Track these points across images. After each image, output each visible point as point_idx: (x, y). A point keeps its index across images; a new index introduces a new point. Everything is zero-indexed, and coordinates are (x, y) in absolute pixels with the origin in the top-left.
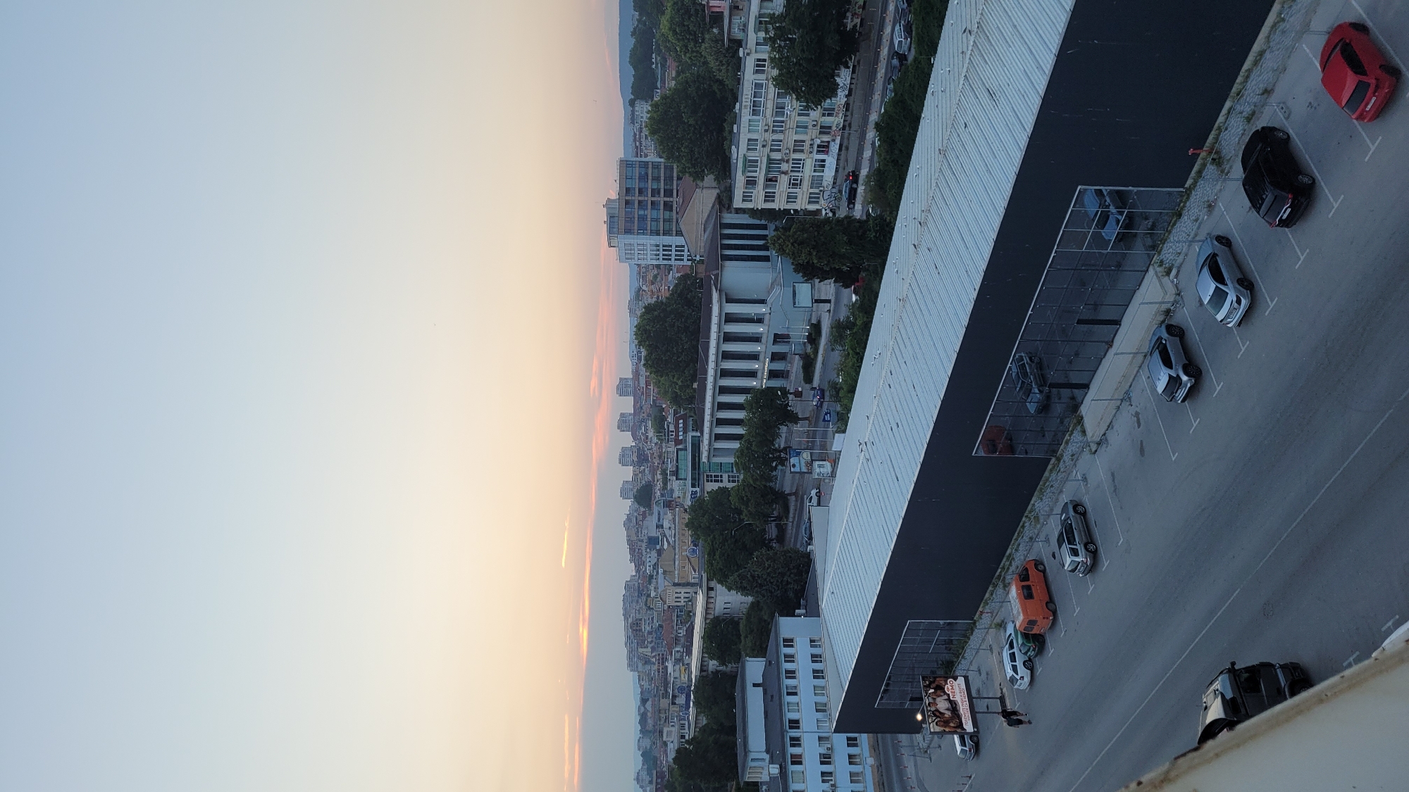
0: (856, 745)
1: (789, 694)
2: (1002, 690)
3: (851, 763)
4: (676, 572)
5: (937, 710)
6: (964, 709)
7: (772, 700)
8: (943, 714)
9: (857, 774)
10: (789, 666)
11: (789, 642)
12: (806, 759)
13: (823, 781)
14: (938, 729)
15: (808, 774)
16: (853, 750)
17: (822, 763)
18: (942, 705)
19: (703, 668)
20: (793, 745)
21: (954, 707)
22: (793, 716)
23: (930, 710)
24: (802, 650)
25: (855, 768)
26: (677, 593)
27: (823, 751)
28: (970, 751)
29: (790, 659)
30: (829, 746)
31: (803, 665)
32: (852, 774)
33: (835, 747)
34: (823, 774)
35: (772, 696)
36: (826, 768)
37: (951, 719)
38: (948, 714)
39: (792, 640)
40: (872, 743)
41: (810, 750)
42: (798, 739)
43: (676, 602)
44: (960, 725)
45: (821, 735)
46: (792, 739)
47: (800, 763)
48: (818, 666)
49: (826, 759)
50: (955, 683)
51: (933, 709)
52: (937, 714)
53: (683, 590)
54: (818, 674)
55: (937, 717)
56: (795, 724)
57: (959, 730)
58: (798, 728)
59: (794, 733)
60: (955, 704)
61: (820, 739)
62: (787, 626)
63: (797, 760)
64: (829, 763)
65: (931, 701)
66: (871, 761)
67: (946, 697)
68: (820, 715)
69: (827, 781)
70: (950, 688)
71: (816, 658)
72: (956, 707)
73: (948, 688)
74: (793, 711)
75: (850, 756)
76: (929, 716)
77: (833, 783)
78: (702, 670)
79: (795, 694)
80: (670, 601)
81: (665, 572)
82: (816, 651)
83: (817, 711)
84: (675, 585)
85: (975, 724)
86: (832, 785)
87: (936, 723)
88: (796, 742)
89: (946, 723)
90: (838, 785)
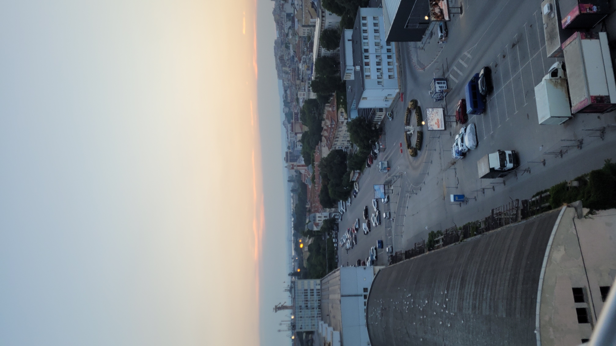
0: (391, 58)
1: (364, 39)
2: (461, 4)
3: (388, 65)
4: (304, 20)
5: (435, 12)
6: (446, 12)
7: (357, 43)
8: (437, 14)
9: (391, 69)
10: (364, 28)
11: (364, 18)
12: (371, 64)
13: (377, 72)
14: (435, 19)
15: (371, 69)
16: (390, 60)
17: (377, 65)
18: (437, 10)
19: (319, 55)
20: (365, 59)
21: (441, 11)
22: (366, 47)
23: (432, 13)
24: (370, 22)
25: (390, 67)
26: (304, 30)
27: (378, 60)
28: (444, 35)
29: (365, 25)
30: (380, 58)
31: (370, 28)
32: (389, 69)
33: (383, 59)
34: (378, 69)
35: (357, 42)
36: (379, 67)
37: (440, 16)
38: (439, 14)
39: (365, 18)
40: (397, 57)
41: (372, 60)
42: (368, 56)
43: (303, 34)
44: (444, 18)
45: (377, 55)
46: (365, 56)
47: (368, 65)
48: (376, 28)
49: (378, 64)
50: (443, 2)
51: (433, 12)
52: (435, 14)
53: (306, 29)
54: (376, 31)
55: (435, 15)
56: (366, 51)
57: (443, 20)
58: (368, 52)
59: (366, 54)
60: (442, 10)
61: (377, 56)
62: (364, 11)
63: (367, 64)
64: (380, 65)
65: (433, 9)
66: (396, 64)
67: (439, 7)
68: (377, 47)
69: (379, 72)
70: (441, 4)
71: (375, 25)
72: (442, 11)
73: (440, 4)
74: (366, 46)
75: (388, 63)
76: (431, 15)
77: (381, 72)
78: (318, 56)
79: (367, 39)
80: (301, 34)
81: (298, 21)
82: (375, 22)
83: (376, 45)
84: (303, 26)
85: (449, 17)
86: (381, 73)
87: (434, 17)
88: (367, 57)
89: (438, 17)
90: (384, 72)
